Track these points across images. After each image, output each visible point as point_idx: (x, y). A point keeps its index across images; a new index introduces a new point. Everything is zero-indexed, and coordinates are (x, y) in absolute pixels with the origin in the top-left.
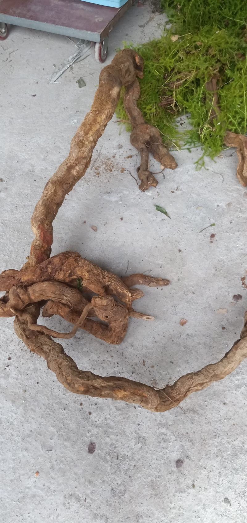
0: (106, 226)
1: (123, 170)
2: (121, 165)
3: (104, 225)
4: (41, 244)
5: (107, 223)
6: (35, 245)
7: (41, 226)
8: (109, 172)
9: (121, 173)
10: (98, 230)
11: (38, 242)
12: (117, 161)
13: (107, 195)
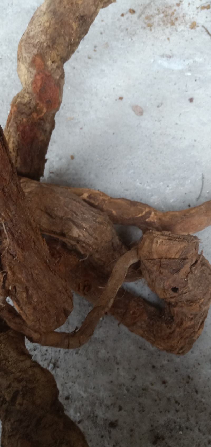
0: (161, 108)
1: (194, 26)
2: (190, 18)
3: (158, 107)
4: (33, 102)
5: (162, 104)
6: (20, 103)
7: (39, 60)
8: (169, 25)
9: (190, 30)
10: (144, 114)
11: (27, 98)
12: (184, 12)
13: (165, 59)
